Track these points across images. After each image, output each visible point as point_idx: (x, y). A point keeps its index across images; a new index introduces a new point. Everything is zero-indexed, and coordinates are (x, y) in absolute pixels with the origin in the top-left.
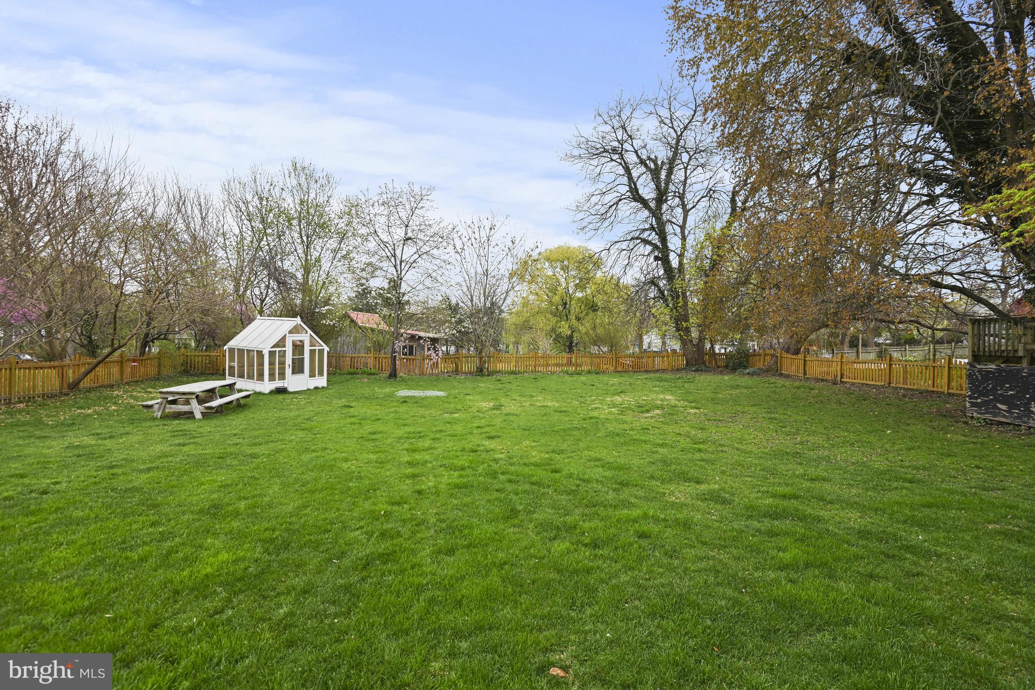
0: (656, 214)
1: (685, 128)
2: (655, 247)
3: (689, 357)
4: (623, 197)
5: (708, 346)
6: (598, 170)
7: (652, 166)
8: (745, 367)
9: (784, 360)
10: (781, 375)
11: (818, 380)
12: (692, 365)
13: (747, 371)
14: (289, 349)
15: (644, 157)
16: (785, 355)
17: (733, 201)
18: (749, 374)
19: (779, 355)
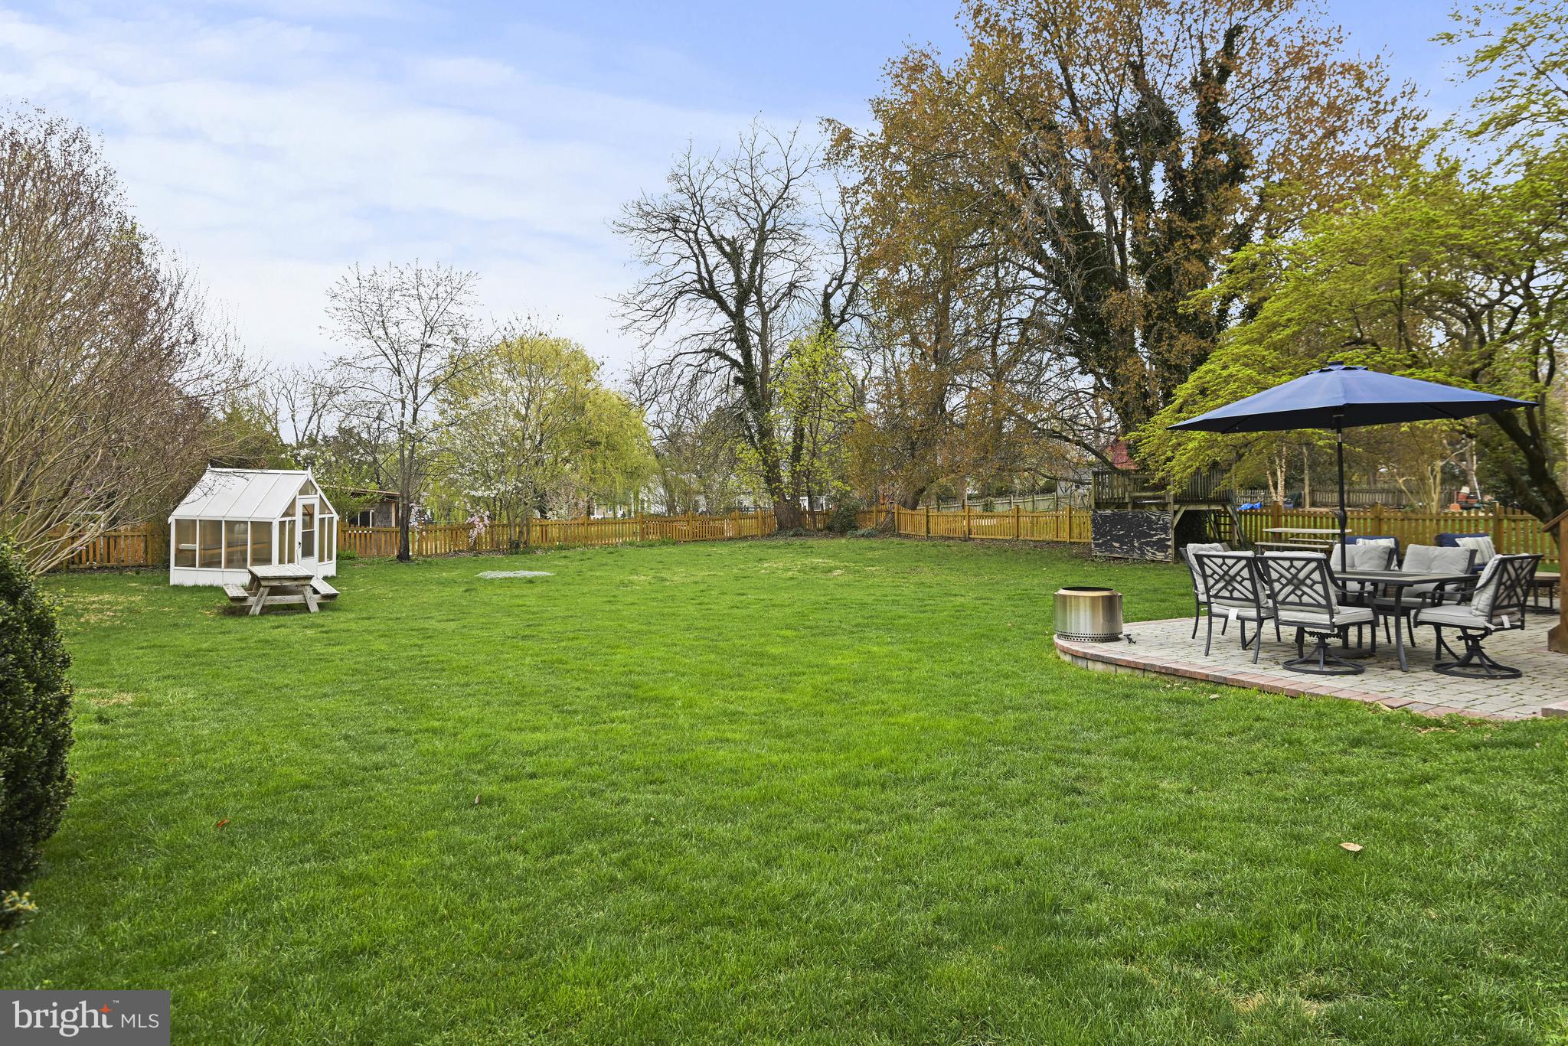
0: (737, 316)
1: (774, 206)
2: (734, 363)
3: (783, 517)
4: (687, 288)
5: (805, 502)
6: (654, 248)
7: (728, 249)
8: (856, 528)
9: (903, 518)
10: (900, 535)
11: (942, 537)
12: (787, 528)
13: (860, 532)
14: (299, 518)
15: (717, 237)
16: (904, 511)
17: (826, 305)
18: (863, 536)
19: (895, 511)
